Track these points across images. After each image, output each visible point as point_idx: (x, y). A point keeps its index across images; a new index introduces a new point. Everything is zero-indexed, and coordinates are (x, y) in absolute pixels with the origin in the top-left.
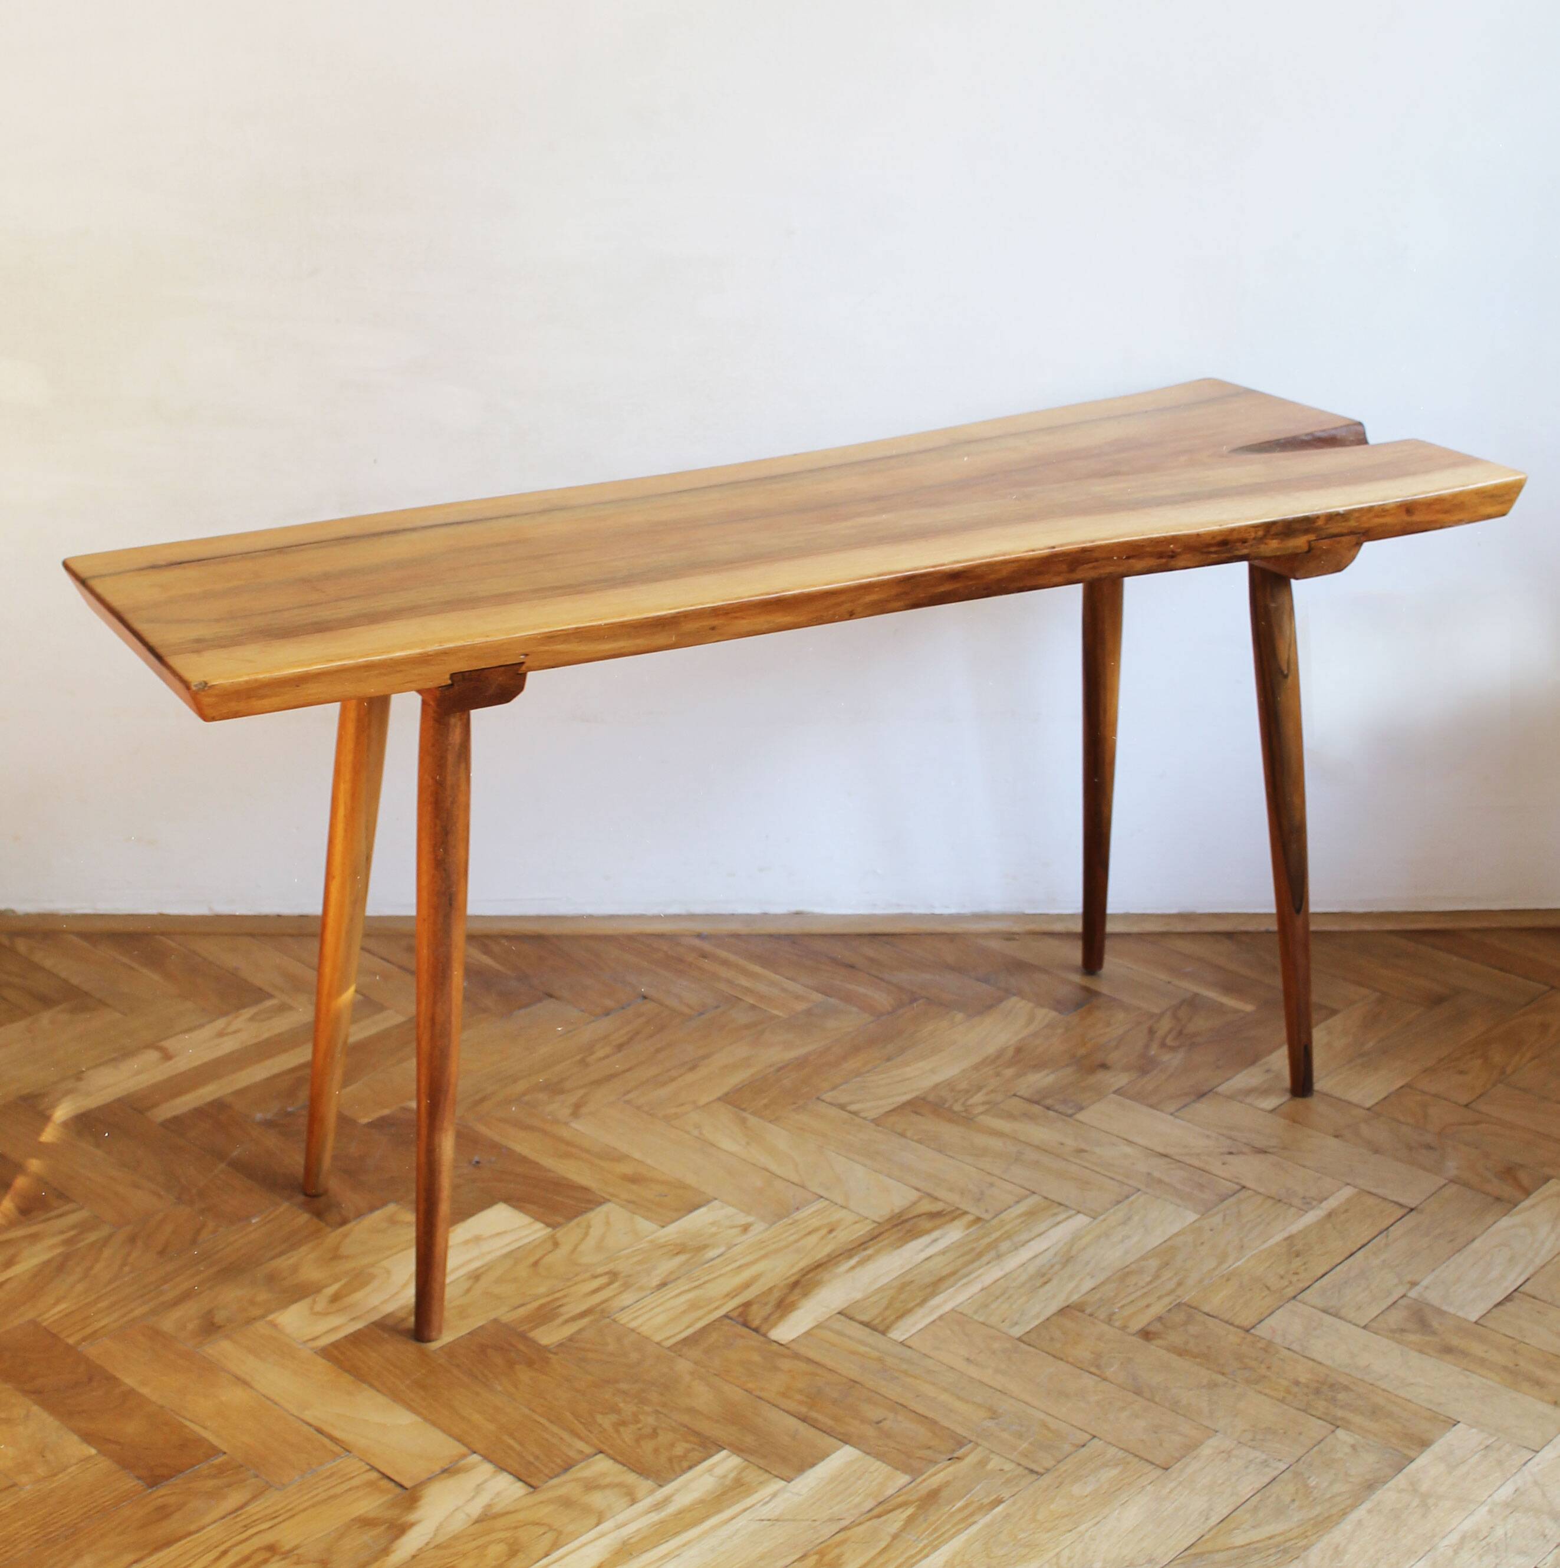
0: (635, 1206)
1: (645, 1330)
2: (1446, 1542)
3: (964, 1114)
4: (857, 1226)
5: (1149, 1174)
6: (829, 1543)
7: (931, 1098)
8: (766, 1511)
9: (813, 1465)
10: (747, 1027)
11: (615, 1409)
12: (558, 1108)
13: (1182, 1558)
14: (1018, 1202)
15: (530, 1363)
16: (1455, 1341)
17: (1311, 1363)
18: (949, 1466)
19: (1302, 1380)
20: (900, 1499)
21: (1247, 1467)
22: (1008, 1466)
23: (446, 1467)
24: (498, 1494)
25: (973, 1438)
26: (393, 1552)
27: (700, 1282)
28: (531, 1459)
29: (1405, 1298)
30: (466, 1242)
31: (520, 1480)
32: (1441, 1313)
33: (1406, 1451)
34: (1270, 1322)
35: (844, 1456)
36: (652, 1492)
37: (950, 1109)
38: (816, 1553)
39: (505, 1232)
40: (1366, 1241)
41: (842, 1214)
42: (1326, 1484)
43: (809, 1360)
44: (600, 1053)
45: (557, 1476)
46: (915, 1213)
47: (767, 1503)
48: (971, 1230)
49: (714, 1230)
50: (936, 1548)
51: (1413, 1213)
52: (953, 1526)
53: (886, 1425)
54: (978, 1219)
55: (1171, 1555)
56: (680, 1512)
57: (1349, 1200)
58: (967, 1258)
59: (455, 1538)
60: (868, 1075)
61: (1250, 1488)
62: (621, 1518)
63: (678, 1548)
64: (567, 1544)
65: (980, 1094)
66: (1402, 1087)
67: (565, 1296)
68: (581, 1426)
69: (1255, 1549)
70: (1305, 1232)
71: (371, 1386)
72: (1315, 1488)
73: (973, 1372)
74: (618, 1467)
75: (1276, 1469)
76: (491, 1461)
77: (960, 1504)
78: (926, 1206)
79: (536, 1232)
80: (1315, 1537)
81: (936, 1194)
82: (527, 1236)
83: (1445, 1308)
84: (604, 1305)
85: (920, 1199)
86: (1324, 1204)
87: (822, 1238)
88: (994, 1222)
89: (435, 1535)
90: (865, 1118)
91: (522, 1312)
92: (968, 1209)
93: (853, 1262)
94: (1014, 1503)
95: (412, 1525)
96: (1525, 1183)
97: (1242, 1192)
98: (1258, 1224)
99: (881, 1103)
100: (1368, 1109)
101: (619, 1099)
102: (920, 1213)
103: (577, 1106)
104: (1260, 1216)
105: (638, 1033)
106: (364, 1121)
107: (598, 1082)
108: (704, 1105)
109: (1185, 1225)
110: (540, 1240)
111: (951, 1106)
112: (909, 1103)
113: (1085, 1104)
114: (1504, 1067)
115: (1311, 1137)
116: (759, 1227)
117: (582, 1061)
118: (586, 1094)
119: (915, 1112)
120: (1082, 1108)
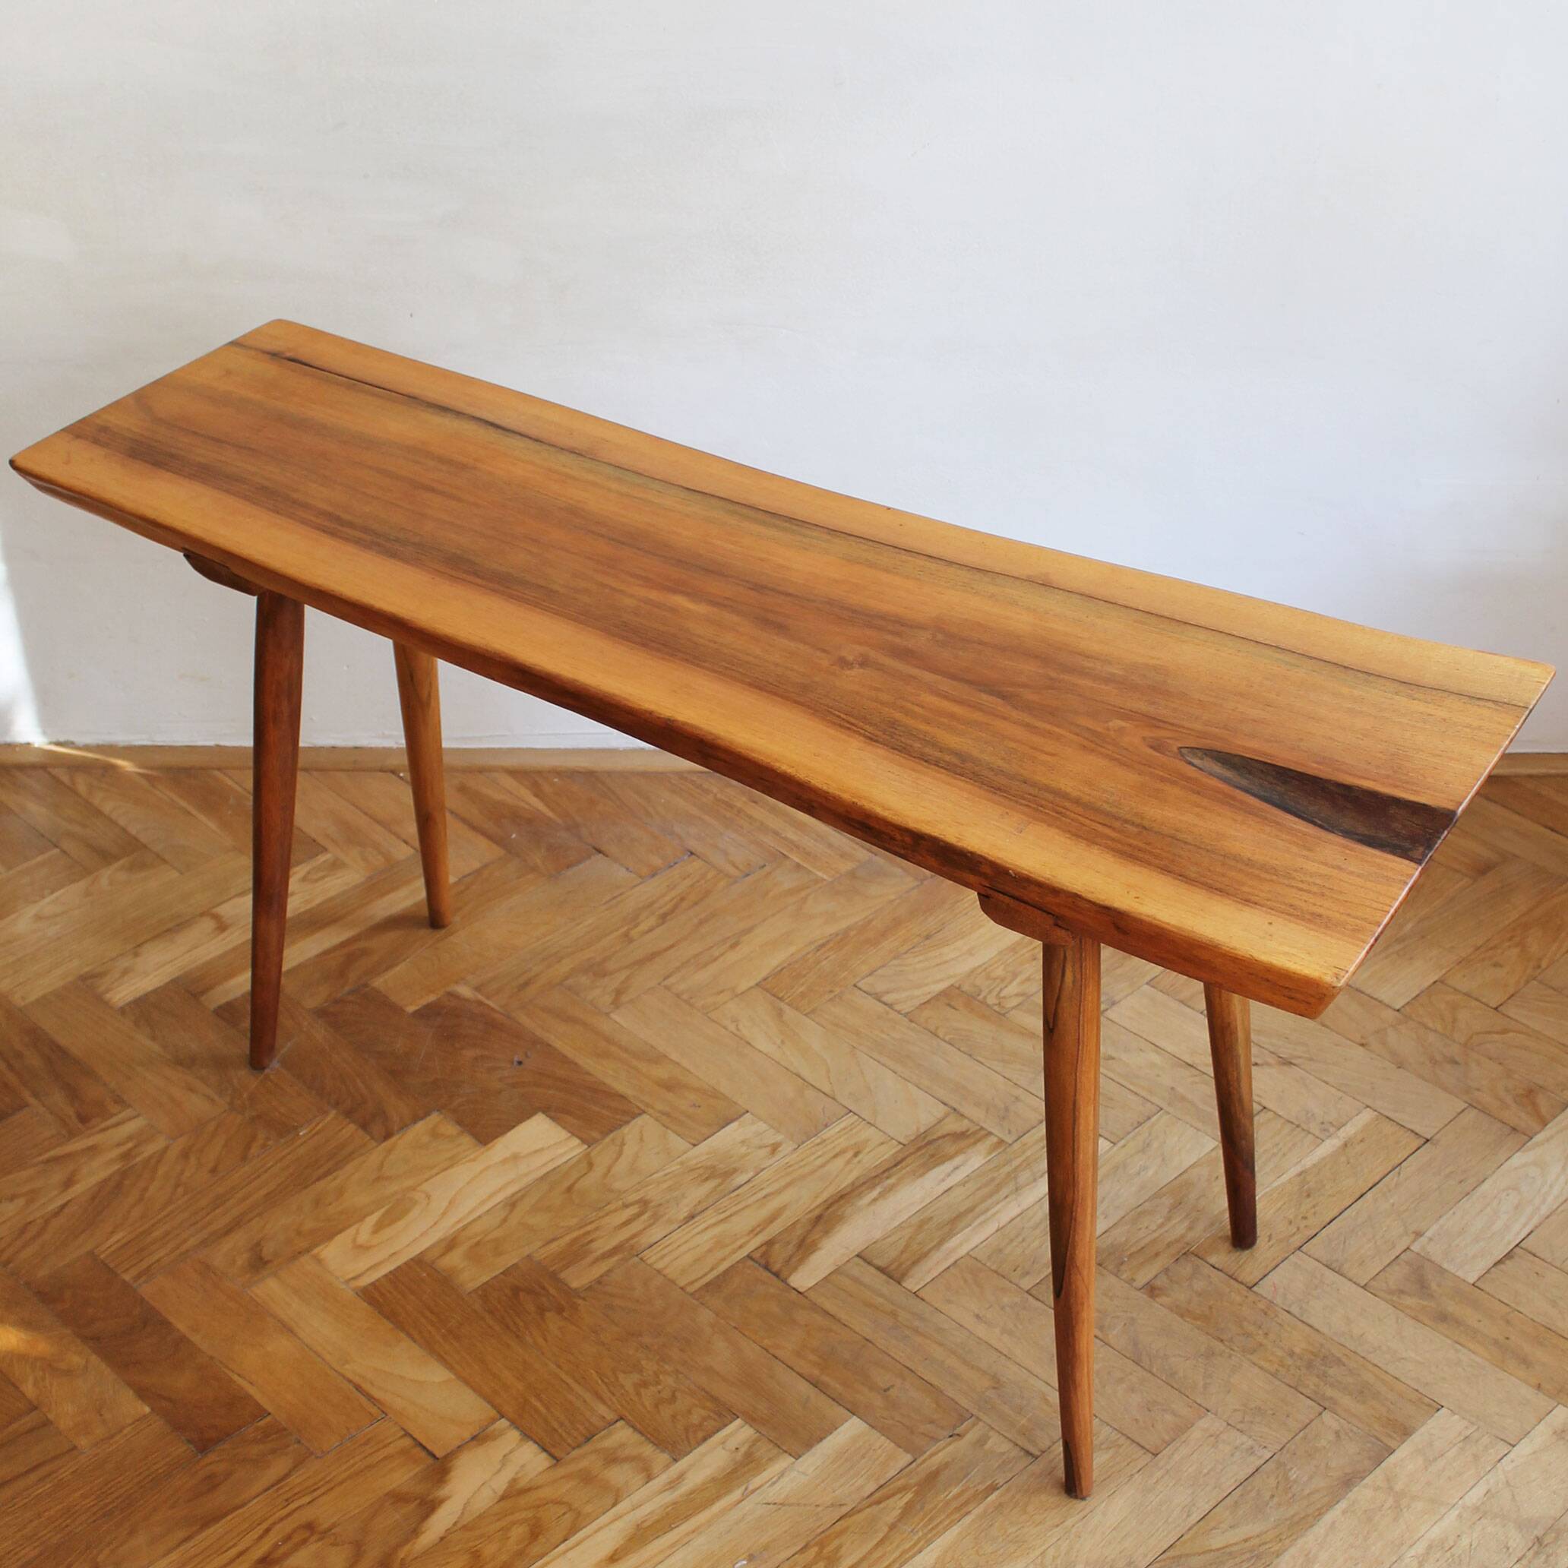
0: (669, 1119)
1: (670, 1272)
2: (1412, 1552)
3: (996, 1008)
4: (882, 1148)
5: (1172, 1088)
6: (830, 1531)
7: (966, 988)
8: (773, 1493)
9: (821, 1439)
10: (791, 892)
11: (637, 1368)
12: (600, 993)
13: (1160, 1561)
15: (560, 1310)
16: (1452, 1307)
17: (1308, 1329)
18: (950, 1444)
19: (1297, 1350)
20: (899, 1483)
21: (1232, 1455)
22: (1005, 1447)
23: (475, 1434)
24: (523, 1466)
25: (975, 1412)
26: (423, 1533)
27: (728, 1213)
28: (556, 1425)
29: (1408, 1252)
30: (505, 1161)
31: (544, 1450)
32: (1442, 1271)
33: (1386, 1440)
34: (1274, 1277)
35: (852, 1428)
36: (667, 1467)
37: (984, 1002)
38: (816, 1544)
39: (542, 1149)
40: (1377, 1179)
41: (871, 1132)
42: (1305, 1479)
43: (827, 1313)
44: (643, 927)
45: (579, 1446)
46: (939, 1134)
47: (774, 1483)
48: (993, 1155)
49: (743, 1150)
50: (929, 1542)
51: (1426, 1145)
52: (948, 1516)
53: (893, 1392)
54: (1001, 1142)
55: (1150, 1559)
56: (692, 1492)
57: (1366, 1127)
58: (986, 1190)
59: (481, 1517)
60: (905, 956)
61: (1233, 1480)
62: (636, 1497)
63: (687, 1534)
64: (584, 1527)
65: (1015, 983)
66: (1435, 982)
67: (597, 1229)
68: (604, 1387)
69: (1230, 1554)
70: (1318, 1167)
71: (409, 1335)
72: (1295, 1481)
73: (981, 1330)
74: (637, 1437)
75: (1260, 1457)
76: (517, 1428)
77: (955, 1491)
78: (953, 1125)
79: (572, 1149)
80: (1287, 1541)
81: (962, 1110)
82: (562, 1155)
83: (1445, 1266)
84: (632, 1242)
85: (946, 1116)
86: (1342, 1133)
87: (848, 1162)
88: (1016, 1146)
89: (463, 1513)
90: (899, 1012)
91: (554, 1247)
92: (990, 1130)
93: (875, 1193)
94: (1008, 1490)
95: (442, 1501)
96: (1544, 1110)
97: (1262, 1114)
98: (1274, 1155)
99: (917, 992)
100: (1398, 1010)
101: (659, 984)
102: (945, 1133)
103: (619, 993)
104: (1277, 1145)
105: (682, 899)
106: (411, 1009)
107: (641, 963)
108: (743, 993)
109: (1202, 1155)
110: (575, 1160)
111: (985, 998)
112: (944, 994)
113: (1117, 998)
114: (1540, 959)
115: (1337, 1045)
116: (787, 1147)
117: (626, 935)
118: (628, 978)
119: (949, 1005)
120: (1114, 1004)
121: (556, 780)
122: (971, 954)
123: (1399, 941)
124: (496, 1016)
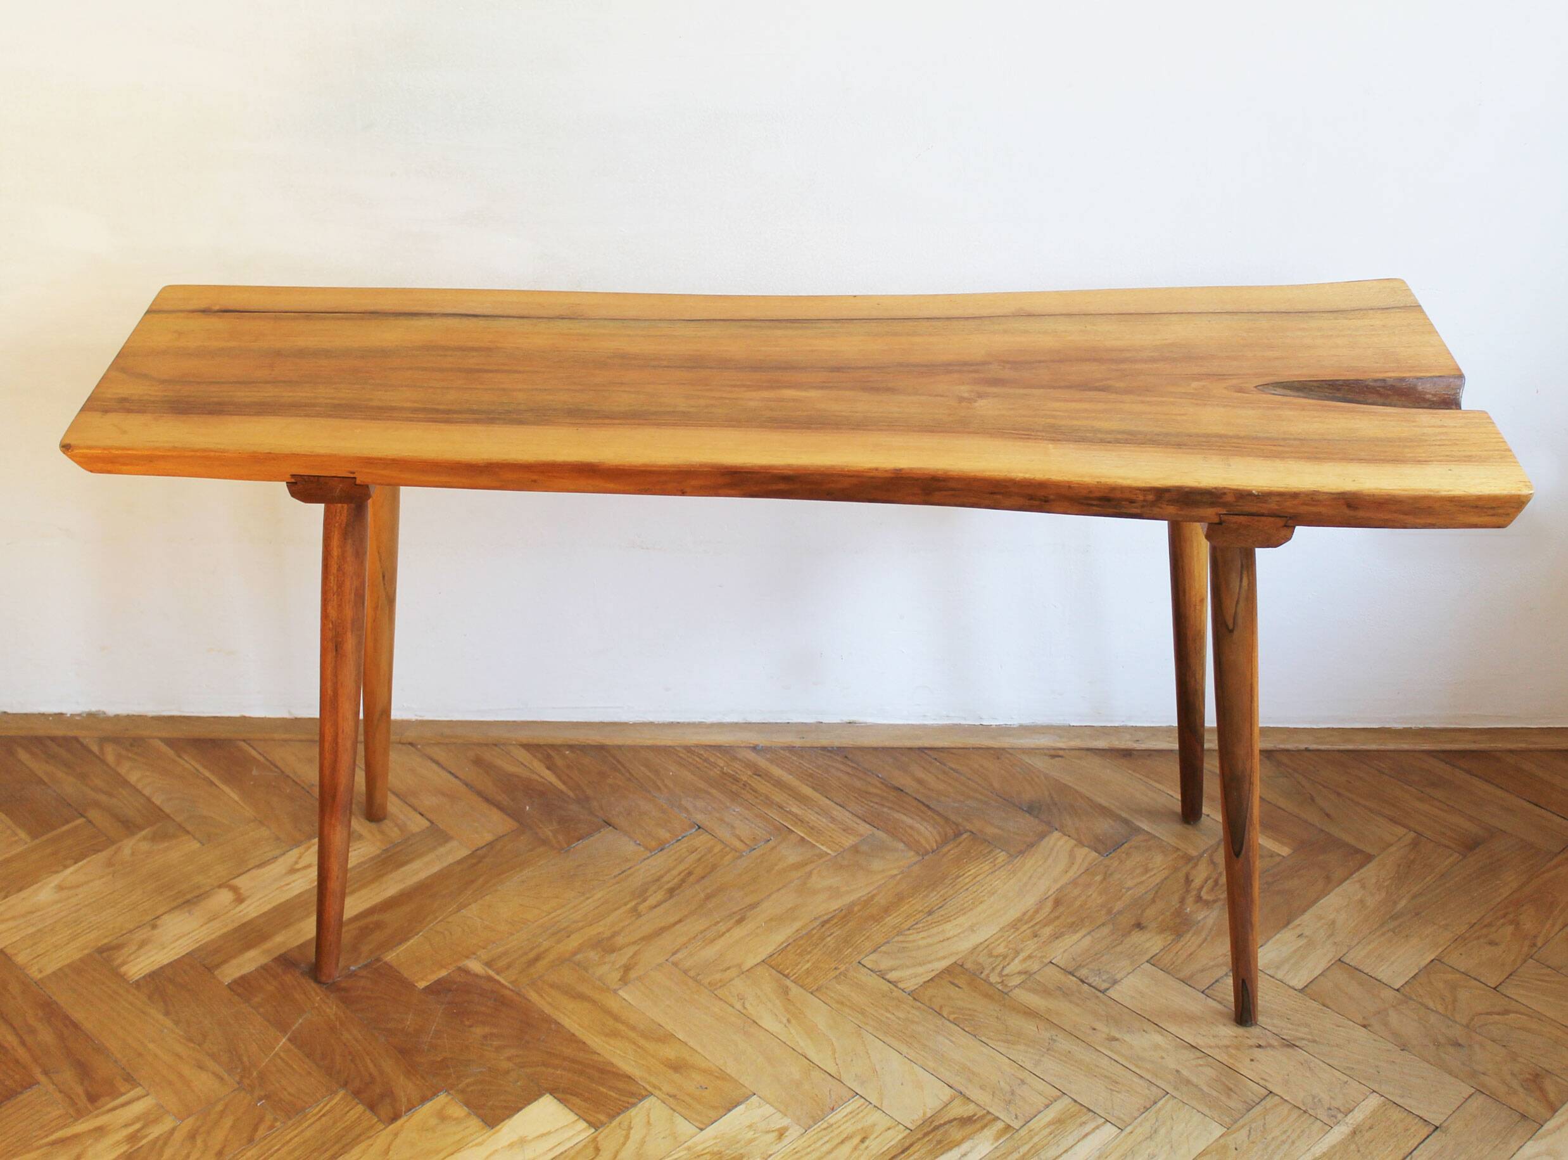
0: (676, 1101)
3: (999, 986)
4: (888, 1133)
5: (1177, 1071)
7: (968, 965)
10: (795, 866)
12: (608, 970)
14: (1047, 1106)
30: (511, 1146)
37: (986, 981)
39: (549, 1133)
41: (877, 1116)
44: (652, 901)
46: (946, 1119)
48: (1001, 1141)
49: (750, 1135)
51: (1436, 1133)
54: (1008, 1127)
57: (1374, 1113)
60: (908, 932)
65: (1016, 961)
66: (1432, 961)
70: (1329, 1154)
78: (959, 1110)
79: (579, 1133)
81: (968, 1093)
82: (569, 1139)
85: (952, 1100)
86: (1350, 1119)
87: (856, 1148)
88: (1023, 1132)
90: (903, 990)
92: (997, 1114)
96: (1552, 1096)
97: (1268, 1099)
98: (1283, 1142)
99: (920, 970)
100: (1397, 990)
101: (667, 960)
102: (952, 1118)
103: (627, 969)
104: (1285, 1132)
105: (690, 874)
106: (422, 985)
107: (648, 938)
108: (747, 971)
109: (1211, 1141)
110: (583, 1143)
111: (988, 975)
112: (948, 971)
113: (1118, 977)
114: (1535, 937)
115: (1339, 1026)
116: (794, 1132)
117: (635, 909)
118: (635, 954)
119: (952, 983)
120: (1115, 982)
121: (567, 752)
122: (973, 931)
123: (1394, 918)
124: (507, 992)
